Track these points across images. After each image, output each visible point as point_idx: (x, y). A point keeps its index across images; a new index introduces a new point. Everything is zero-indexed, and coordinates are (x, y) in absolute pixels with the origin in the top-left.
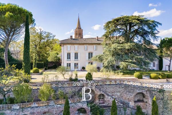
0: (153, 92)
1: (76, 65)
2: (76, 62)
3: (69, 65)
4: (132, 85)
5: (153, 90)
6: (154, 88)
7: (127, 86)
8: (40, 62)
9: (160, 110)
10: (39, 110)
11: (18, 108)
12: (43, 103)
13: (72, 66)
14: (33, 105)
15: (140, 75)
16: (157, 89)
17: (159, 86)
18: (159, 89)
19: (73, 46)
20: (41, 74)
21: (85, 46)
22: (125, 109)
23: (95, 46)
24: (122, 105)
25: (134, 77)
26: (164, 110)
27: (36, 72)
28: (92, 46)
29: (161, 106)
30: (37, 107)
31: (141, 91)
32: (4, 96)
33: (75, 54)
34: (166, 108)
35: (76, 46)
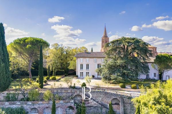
0: (124, 99)
1: (87, 73)
2: (88, 71)
3: (82, 74)
4: (110, 93)
5: (124, 97)
6: (125, 96)
7: (106, 94)
8: (61, 70)
9: (128, 111)
10: (43, 106)
11: (31, 103)
12: (45, 102)
13: (85, 74)
14: (40, 103)
15: (123, 86)
16: (127, 96)
17: (129, 94)
18: (128, 97)
19: (85, 59)
20: (58, 81)
21: (95, 59)
22: (101, 108)
23: (103, 59)
24: (100, 106)
25: (119, 87)
26: (131, 111)
27: (54, 79)
28: (101, 59)
29: (129, 108)
30: (42, 104)
31: (116, 97)
32: (24, 96)
33: (87, 65)
34: (132, 110)
35: (87, 59)
